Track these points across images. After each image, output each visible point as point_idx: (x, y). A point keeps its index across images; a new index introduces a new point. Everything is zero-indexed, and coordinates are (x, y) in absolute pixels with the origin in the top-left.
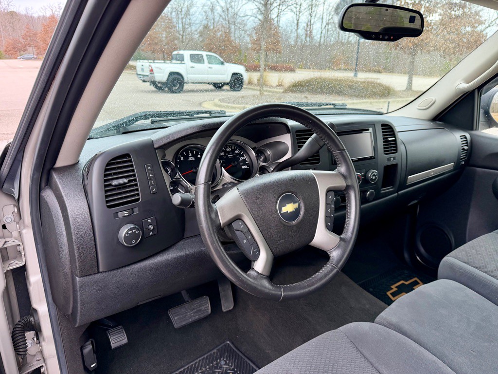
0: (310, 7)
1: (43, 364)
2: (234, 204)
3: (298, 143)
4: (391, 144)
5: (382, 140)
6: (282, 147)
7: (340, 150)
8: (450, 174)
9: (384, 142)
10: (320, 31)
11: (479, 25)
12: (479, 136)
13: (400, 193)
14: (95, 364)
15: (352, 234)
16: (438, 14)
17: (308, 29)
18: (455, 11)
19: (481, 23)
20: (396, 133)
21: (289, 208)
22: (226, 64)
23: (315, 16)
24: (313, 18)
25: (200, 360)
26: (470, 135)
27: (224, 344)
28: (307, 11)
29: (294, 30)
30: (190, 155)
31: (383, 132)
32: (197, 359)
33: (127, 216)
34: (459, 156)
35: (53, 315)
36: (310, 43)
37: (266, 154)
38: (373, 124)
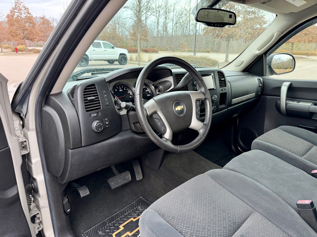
0: (165, 13)
1: (39, 212)
2: (153, 106)
3: (177, 81)
4: (223, 82)
5: (218, 80)
6: (168, 84)
7: (201, 80)
8: (253, 99)
9: (219, 81)
10: (172, 28)
11: (264, 24)
12: (267, 79)
13: (228, 108)
14: (69, 210)
15: (209, 121)
16: (240, 17)
17: (165, 27)
18: (250, 16)
19: (265, 23)
20: (225, 77)
21: (179, 108)
22: (116, 48)
23: (168, 19)
24: (167, 19)
25: (126, 208)
26: (263, 78)
27: (139, 198)
28: (163, 16)
29: (156, 28)
30: (120, 88)
31: (219, 76)
32: (125, 207)
33: (96, 116)
34: (257, 90)
35: (47, 180)
36: (166, 35)
37: (159, 88)
38: (213, 72)
